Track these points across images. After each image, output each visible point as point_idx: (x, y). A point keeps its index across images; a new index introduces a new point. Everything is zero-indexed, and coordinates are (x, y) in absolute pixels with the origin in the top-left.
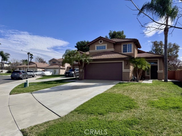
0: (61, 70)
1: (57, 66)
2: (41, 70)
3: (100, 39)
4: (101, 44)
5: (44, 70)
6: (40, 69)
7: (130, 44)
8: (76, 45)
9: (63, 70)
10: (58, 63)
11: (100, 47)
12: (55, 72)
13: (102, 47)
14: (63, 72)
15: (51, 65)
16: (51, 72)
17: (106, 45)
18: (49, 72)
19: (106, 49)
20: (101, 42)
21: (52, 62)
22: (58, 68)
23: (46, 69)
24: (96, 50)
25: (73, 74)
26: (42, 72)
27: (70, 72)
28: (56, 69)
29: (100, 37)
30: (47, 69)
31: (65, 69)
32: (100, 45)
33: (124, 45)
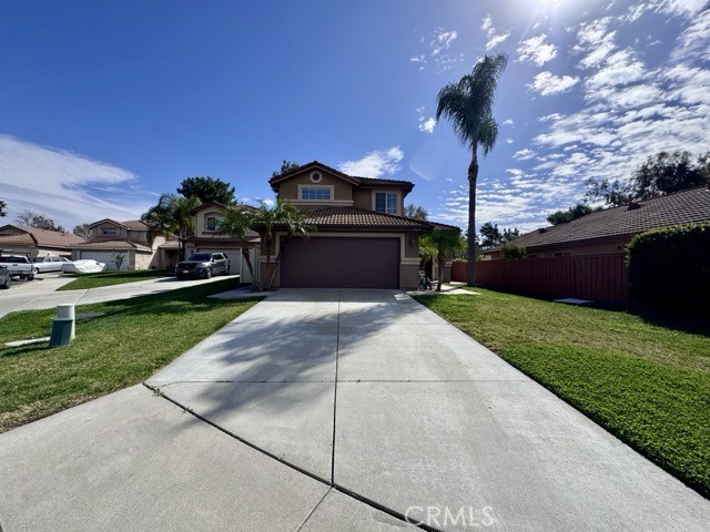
0: (138, 257)
1: (124, 245)
2: (53, 254)
3: (315, 169)
4: (316, 184)
5: (69, 254)
6: (49, 252)
7: (392, 193)
8: (181, 188)
9: (146, 256)
10: (124, 234)
11: (312, 192)
12: (119, 261)
13: (319, 192)
14: (143, 262)
15: (98, 239)
16: (99, 261)
17: (332, 188)
18: (93, 262)
19: (332, 199)
20: (316, 177)
21: (100, 231)
22: (126, 251)
23: (77, 253)
24: (300, 198)
25: (205, 270)
26: (61, 263)
27: (195, 264)
28: (123, 254)
29: (315, 163)
30: (82, 251)
31: (151, 253)
32: (314, 186)
33: (377, 195)
